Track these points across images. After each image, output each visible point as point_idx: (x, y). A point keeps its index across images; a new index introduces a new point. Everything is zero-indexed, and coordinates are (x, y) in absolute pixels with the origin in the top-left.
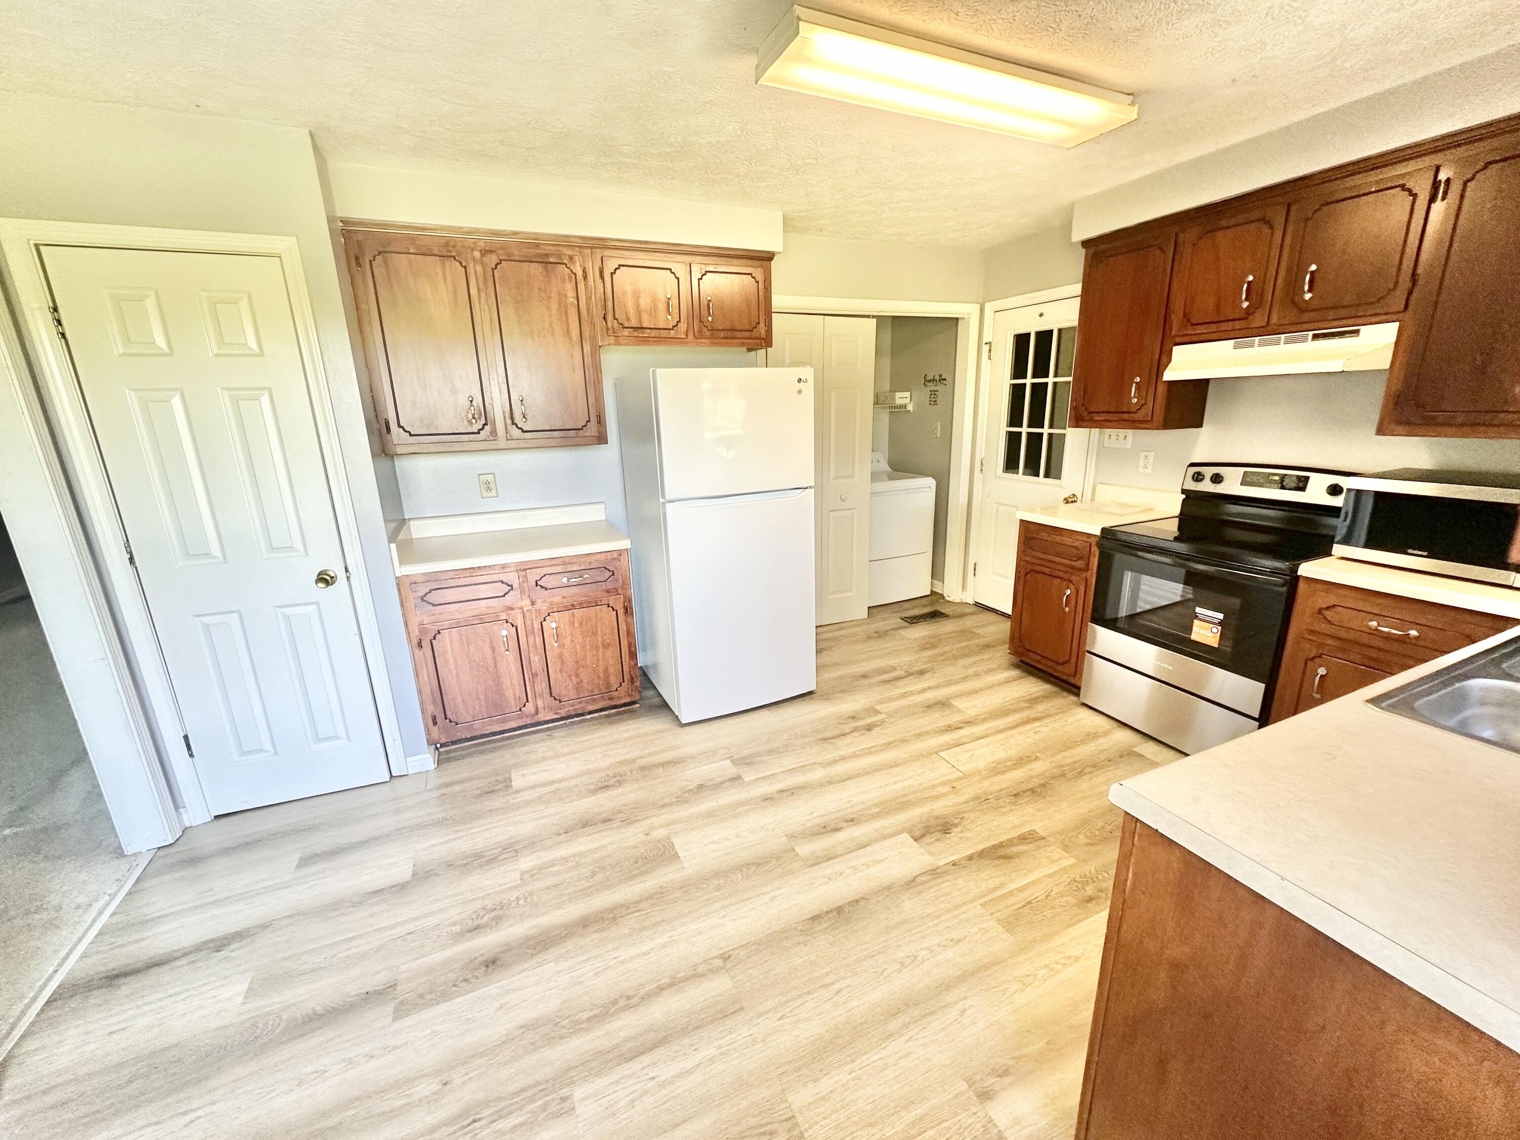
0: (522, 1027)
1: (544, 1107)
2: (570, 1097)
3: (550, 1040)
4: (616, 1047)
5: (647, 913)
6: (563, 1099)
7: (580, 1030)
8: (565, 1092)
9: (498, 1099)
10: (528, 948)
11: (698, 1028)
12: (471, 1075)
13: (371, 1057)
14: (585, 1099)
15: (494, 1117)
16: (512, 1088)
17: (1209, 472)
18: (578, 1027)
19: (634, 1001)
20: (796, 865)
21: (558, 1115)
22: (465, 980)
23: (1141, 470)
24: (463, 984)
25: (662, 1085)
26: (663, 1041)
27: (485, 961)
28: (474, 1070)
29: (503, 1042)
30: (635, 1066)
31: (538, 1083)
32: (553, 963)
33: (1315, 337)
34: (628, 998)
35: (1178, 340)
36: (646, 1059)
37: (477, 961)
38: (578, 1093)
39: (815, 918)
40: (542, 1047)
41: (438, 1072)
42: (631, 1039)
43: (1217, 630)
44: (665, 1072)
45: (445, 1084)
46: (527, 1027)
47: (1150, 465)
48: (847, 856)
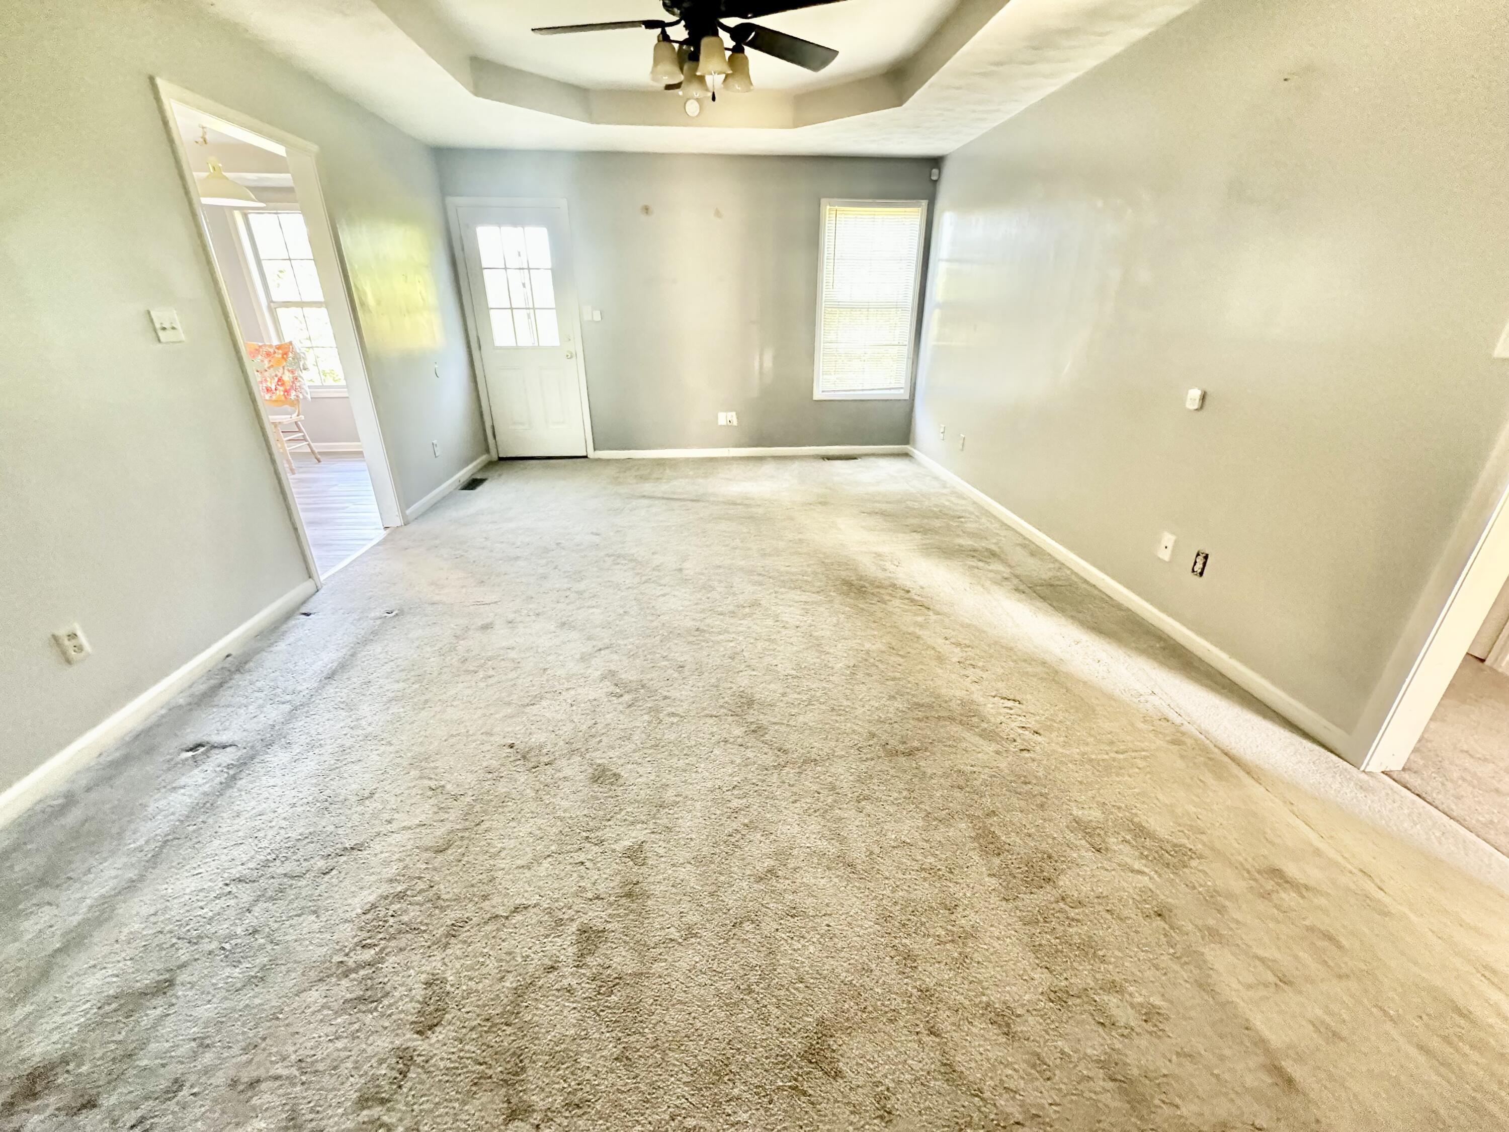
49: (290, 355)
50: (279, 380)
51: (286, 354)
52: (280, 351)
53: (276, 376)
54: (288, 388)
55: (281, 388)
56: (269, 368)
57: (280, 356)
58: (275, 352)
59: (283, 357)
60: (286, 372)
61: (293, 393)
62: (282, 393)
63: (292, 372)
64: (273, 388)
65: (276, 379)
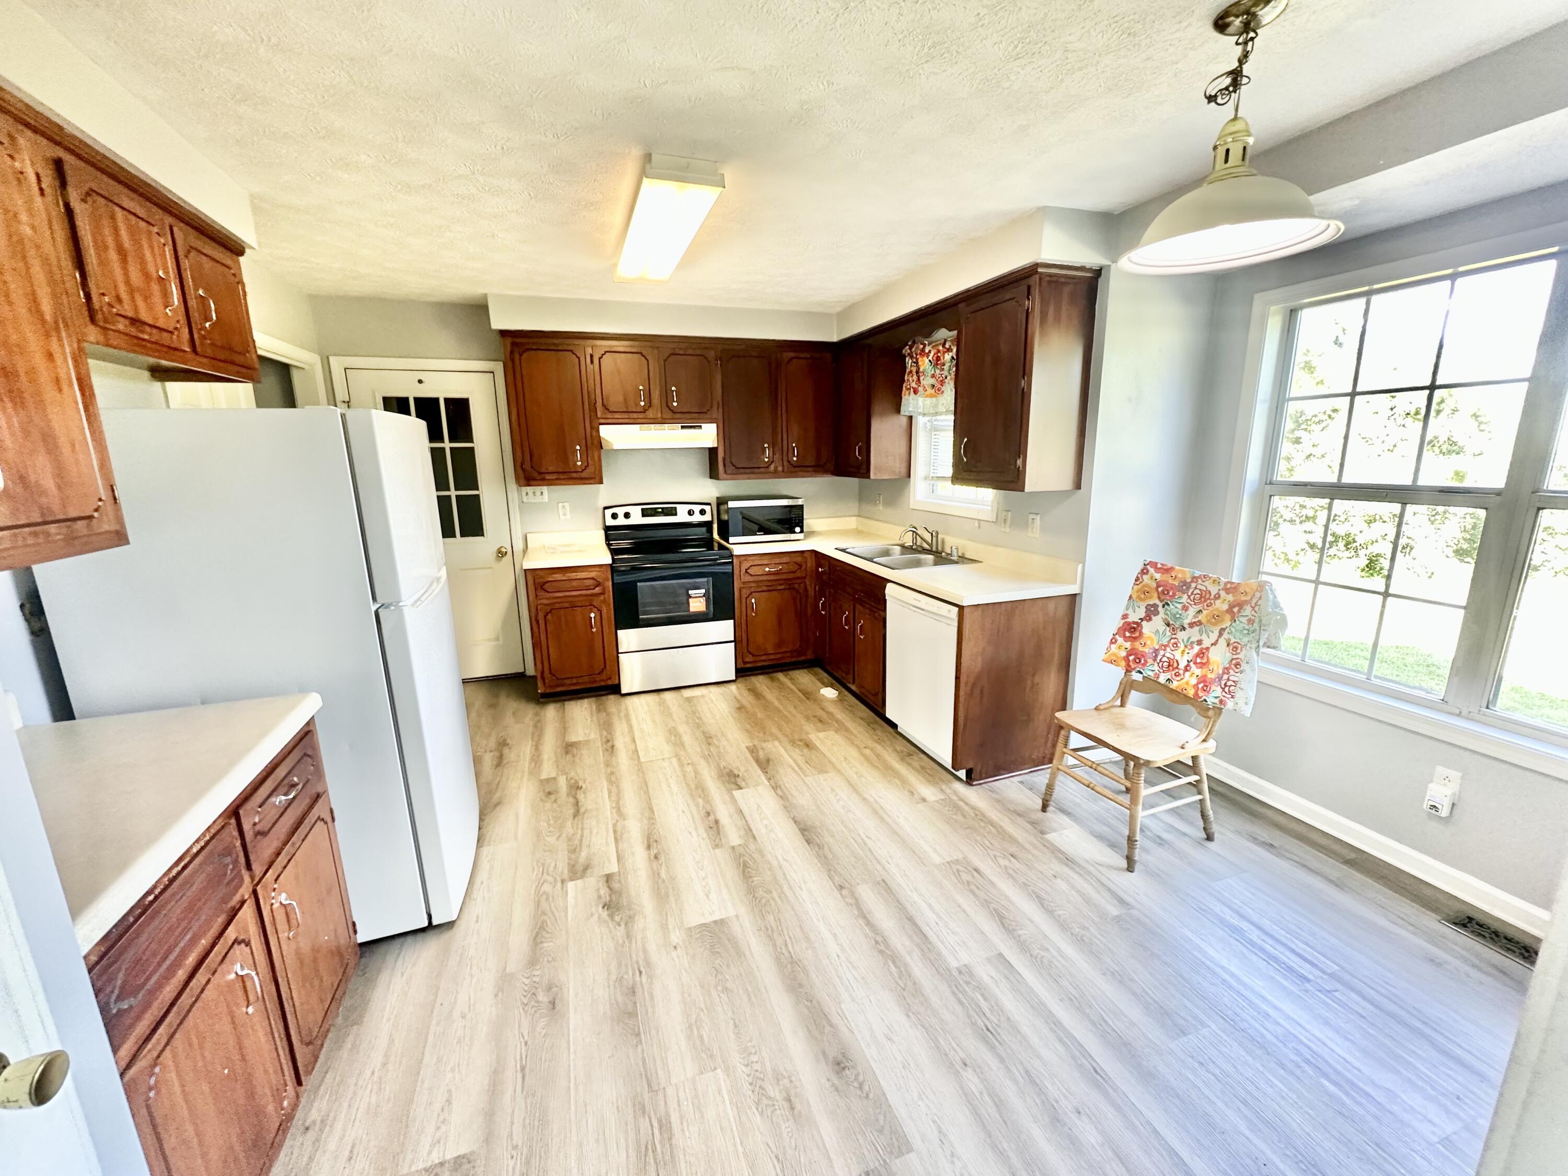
0: (908, 1016)
1: (967, 983)
2: (957, 968)
3: (917, 991)
4: (918, 945)
5: (790, 938)
6: (960, 972)
7: (906, 971)
8: (955, 973)
9: (969, 1016)
10: (821, 1033)
11: (898, 901)
12: (955, 1046)
13: (953, 1155)
14: (957, 959)
15: (981, 1014)
16: (958, 1009)
17: (621, 511)
18: (904, 972)
19: (879, 939)
20: (752, 847)
21: (971, 974)
22: (861, 1087)
23: (562, 517)
24: (866, 1088)
25: (940, 917)
26: (911, 919)
27: (838, 1073)
28: (950, 1044)
29: (923, 1027)
30: (930, 934)
31: (953, 993)
32: (843, 1006)
33: (683, 427)
34: (877, 942)
35: (602, 421)
36: (925, 929)
37: (836, 1082)
38: (954, 964)
39: (808, 842)
40: (923, 995)
41: (957, 1073)
42: (910, 937)
43: (703, 600)
44: (931, 917)
45: (965, 1065)
46: (908, 1011)
47: (568, 512)
48: (748, 818)
49: (1248, 610)
50: (1201, 654)
51: (1241, 605)
52: (1230, 598)
53: (1200, 642)
54: (1211, 676)
55: (1198, 672)
56: (1191, 625)
57: (1225, 607)
58: (1217, 597)
59: (1230, 611)
60: (1222, 642)
61: (1217, 691)
62: (1194, 681)
63: (1234, 648)
64: (1182, 666)
65: (1197, 649)
